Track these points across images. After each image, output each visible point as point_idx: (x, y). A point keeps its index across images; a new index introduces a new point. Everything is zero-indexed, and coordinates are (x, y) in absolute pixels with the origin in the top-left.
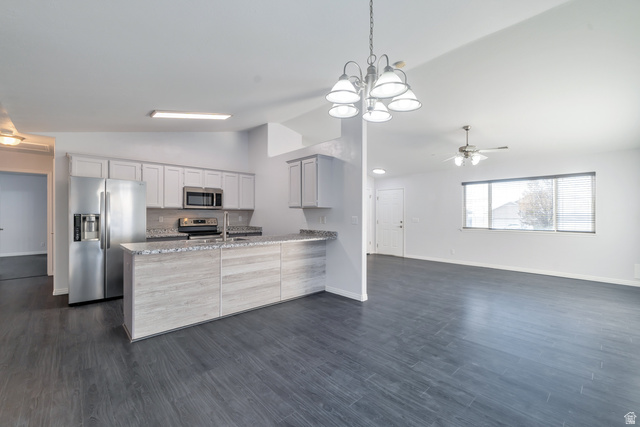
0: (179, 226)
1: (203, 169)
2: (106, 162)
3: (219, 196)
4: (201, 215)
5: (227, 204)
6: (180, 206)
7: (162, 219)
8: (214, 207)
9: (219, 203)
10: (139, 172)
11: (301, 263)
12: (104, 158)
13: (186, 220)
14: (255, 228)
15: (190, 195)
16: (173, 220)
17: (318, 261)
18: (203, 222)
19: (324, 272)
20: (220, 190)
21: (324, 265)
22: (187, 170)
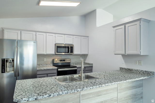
0: (53, 63)
1: (65, 34)
2: (20, 32)
3: (72, 48)
4: (63, 58)
5: (76, 51)
6: (54, 53)
7: (45, 60)
8: (70, 53)
9: (72, 52)
10: (35, 36)
11: (129, 92)
12: (19, 30)
13: (56, 60)
14: (89, 64)
15: (58, 48)
16: (50, 60)
17: (138, 90)
18: (64, 60)
19: (142, 97)
20: (72, 45)
21: (142, 93)
22: (57, 35)
